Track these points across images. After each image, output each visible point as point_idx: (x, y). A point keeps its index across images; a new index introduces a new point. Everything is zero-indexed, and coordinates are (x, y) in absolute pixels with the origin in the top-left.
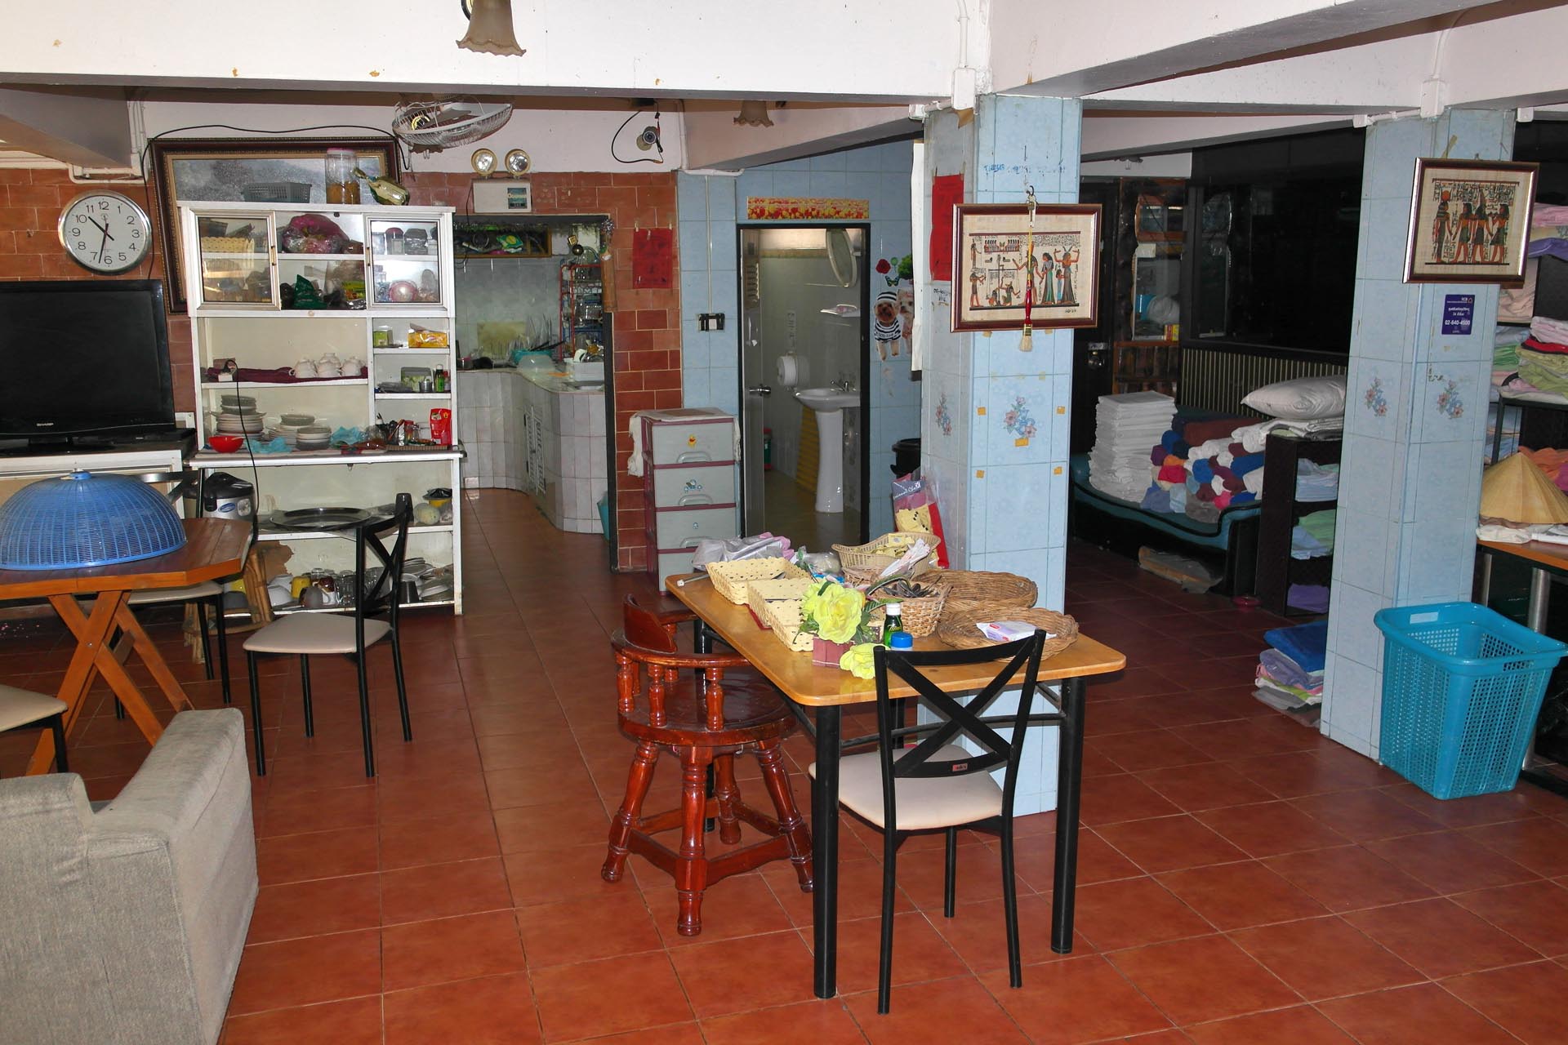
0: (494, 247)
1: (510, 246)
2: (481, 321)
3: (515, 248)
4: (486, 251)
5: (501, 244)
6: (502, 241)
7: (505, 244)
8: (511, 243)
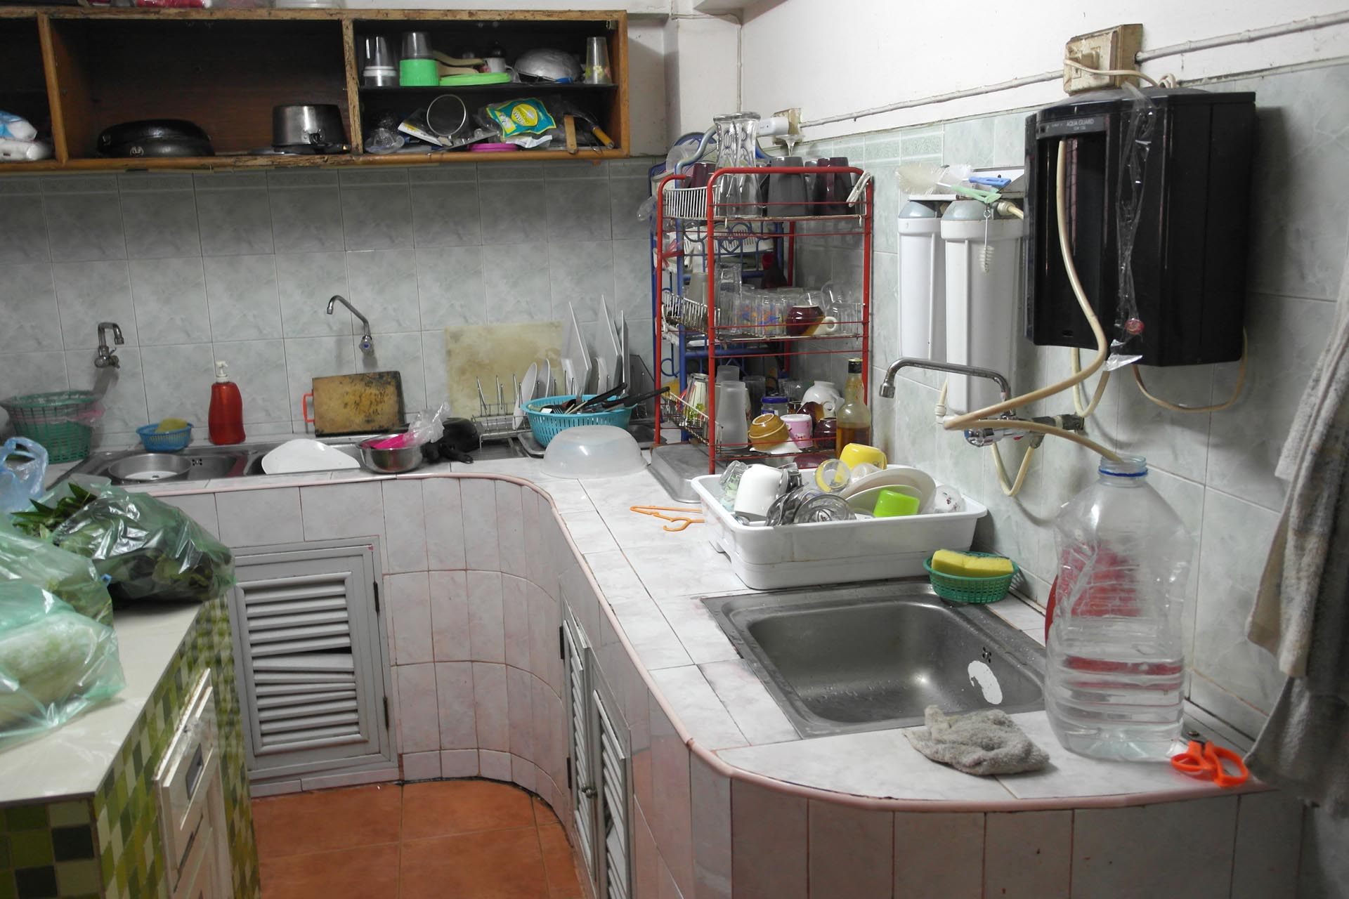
0: (479, 135)
1: (524, 132)
2: (454, 324)
3: (536, 137)
4: (458, 144)
5: (498, 126)
6: (501, 118)
7: (508, 125)
8: (523, 123)
